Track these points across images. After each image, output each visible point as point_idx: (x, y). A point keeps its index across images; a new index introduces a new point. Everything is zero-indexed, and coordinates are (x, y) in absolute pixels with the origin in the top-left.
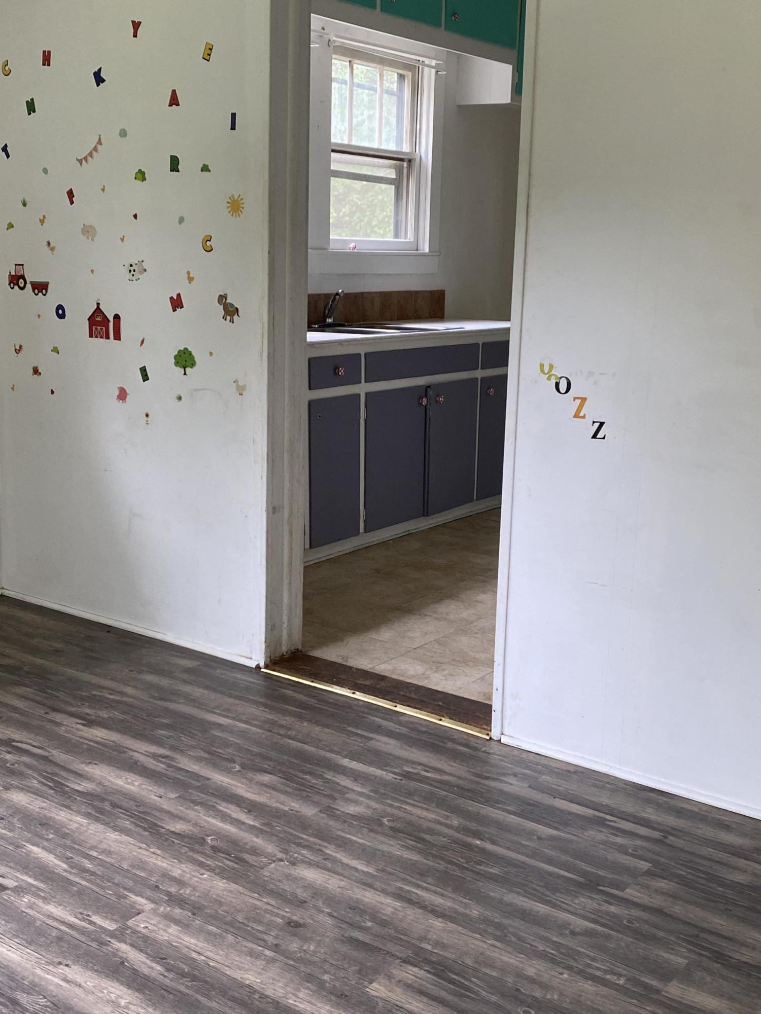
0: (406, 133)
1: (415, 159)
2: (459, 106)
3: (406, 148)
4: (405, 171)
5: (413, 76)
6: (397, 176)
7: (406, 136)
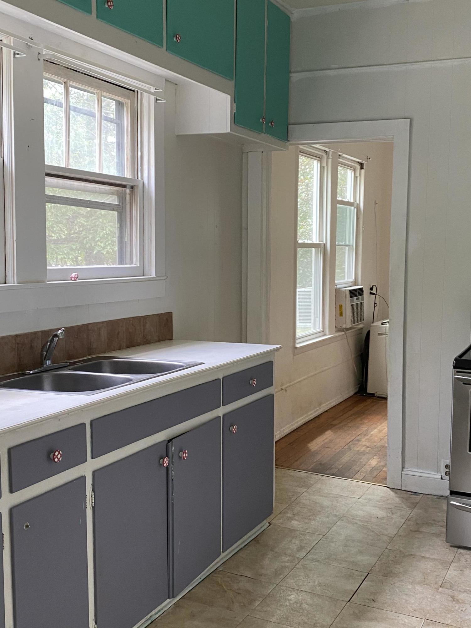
0: (128, 159)
1: (138, 186)
2: (178, 136)
3: (127, 174)
4: (128, 197)
5: (132, 103)
6: (119, 202)
7: (127, 163)
